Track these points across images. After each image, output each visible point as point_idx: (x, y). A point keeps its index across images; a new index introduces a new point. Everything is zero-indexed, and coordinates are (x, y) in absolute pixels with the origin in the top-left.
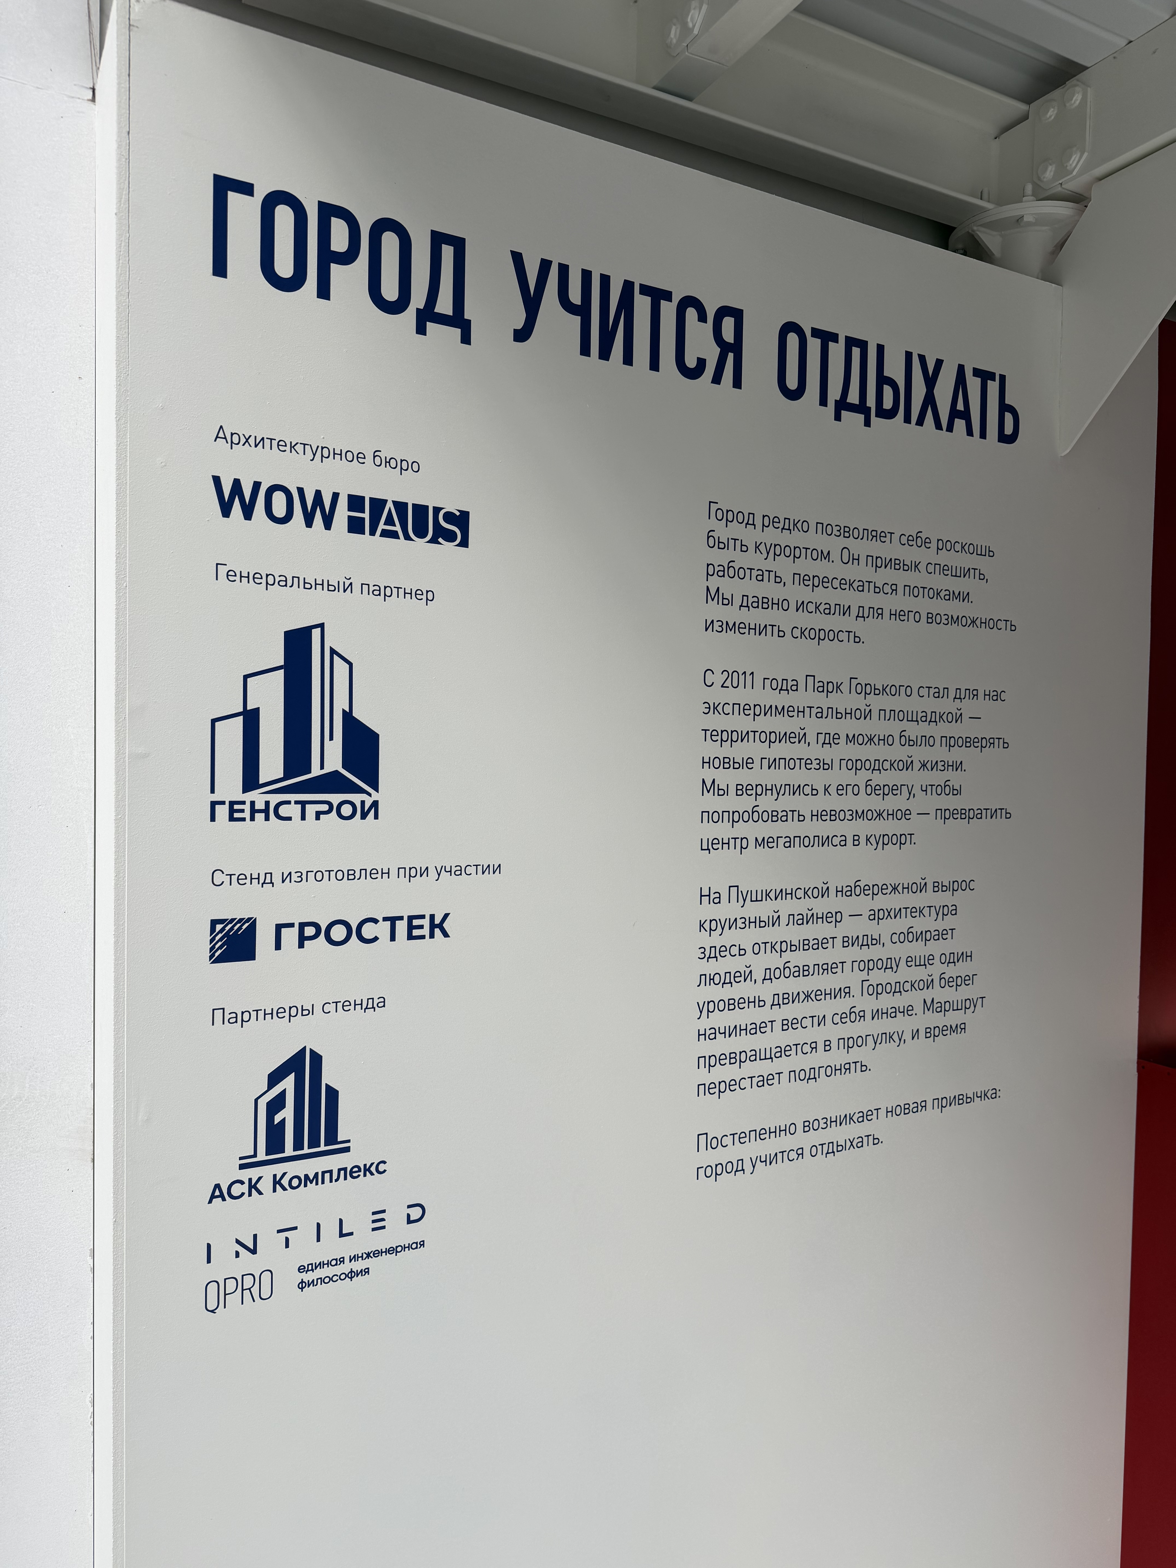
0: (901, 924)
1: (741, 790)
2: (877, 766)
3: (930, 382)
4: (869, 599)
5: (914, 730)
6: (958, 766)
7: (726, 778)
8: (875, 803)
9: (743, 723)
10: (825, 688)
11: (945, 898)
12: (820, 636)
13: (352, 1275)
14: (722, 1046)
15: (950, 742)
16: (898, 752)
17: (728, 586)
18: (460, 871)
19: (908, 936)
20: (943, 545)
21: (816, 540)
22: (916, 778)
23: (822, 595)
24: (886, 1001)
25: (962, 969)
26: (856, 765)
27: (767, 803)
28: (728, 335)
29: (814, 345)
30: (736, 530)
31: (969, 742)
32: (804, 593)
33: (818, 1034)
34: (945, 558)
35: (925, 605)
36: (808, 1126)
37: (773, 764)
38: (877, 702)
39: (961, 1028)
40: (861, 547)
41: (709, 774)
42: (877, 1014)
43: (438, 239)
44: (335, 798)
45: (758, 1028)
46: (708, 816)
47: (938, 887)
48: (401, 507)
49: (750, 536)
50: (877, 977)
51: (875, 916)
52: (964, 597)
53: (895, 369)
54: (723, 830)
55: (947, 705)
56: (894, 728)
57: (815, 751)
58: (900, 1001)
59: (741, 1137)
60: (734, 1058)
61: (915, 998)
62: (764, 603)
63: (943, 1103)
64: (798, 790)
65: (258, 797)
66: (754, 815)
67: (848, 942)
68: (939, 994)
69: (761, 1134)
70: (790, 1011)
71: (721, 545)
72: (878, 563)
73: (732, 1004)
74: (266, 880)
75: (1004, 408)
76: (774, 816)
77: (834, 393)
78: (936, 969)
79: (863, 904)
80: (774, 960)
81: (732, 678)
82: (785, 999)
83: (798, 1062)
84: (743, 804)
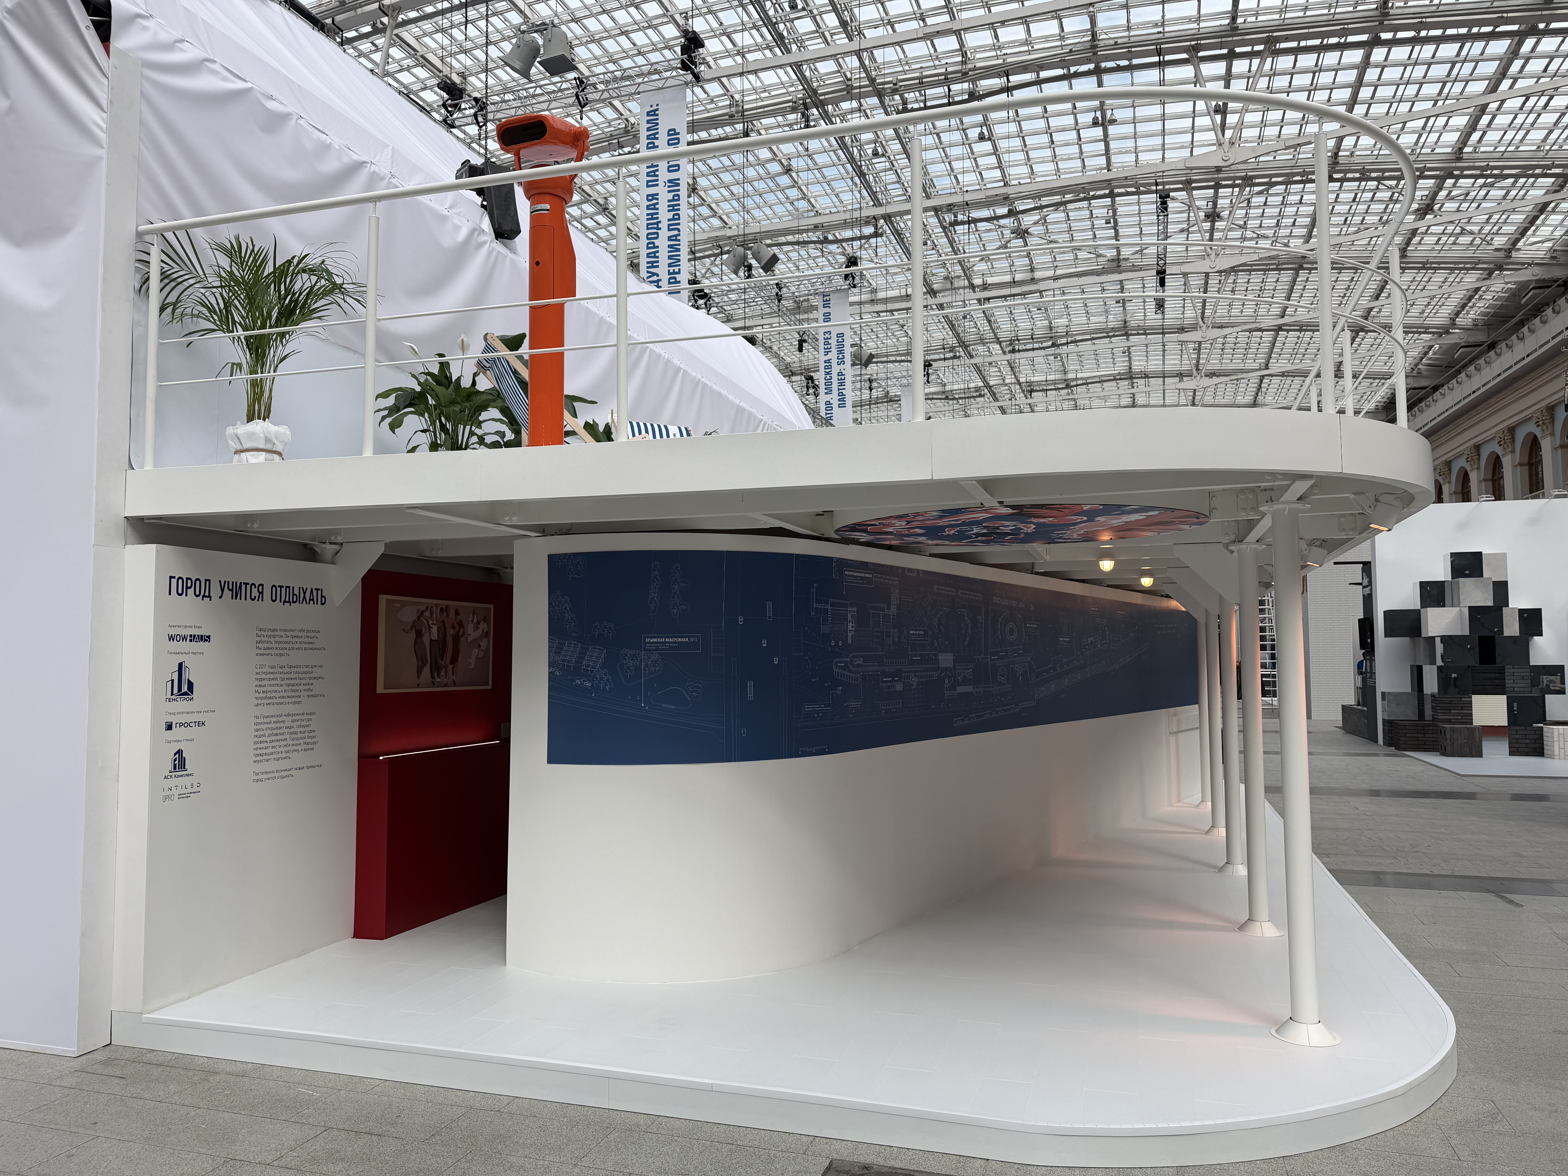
0: (299, 723)
1: (263, 692)
2: (293, 685)
3: (305, 593)
4: (291, 646)
5: (301, 676)
6: (312, 684)
7: (260, 689)
8: (293, 694)
9: (264, 676)
10: (282, 667)
11: (309, 717)
12: (281, 655)
13: (188, 796)
14: (259, 752)
15: (310, 678)
16: (298, 682)
17: (261, 645)
19: (300, 726)
20: (308, 631)
21: (279, 633)
22: (302, 688)
23: (281, 646)
24: (295, 742)
25: (313, 734)
26: (288, 685)
27: (269, 695)
28: (261, 590)
29: (279, 589)
30: (262, 633)
31: (314, 678)
32: (277, 645)
33: (279, 750)
34: (308, 634)
35: (304, 646)
36: (277, 772)
37: (270, 686)
38: (293, 670)
39: (312, 749)
40: (289, 634)
41: (257, 689)
42: (293, 745)
43: (206, 580)
45: (266, 748)
46: (256, 698)
47: (307, 714)
49: (265, 633)
51: (293, 721)
52: (313, 643)
53: (297, 592)
54: (259, 702)
55: (309, 669)
56: (297, 676)
57: (279, 682)
58: (298, 742)
59: (262, 773)
60: (261, 755)
61: (302, 741)
62: (268, 648)
63: (309, 767)
64: (275, 691)
65: (173, 697)
66: (266, 698)
67: (287, 728)
68: (307, 740)
69: (267, 773)
70: (274, 744)
71: (259, 636)
72: (293, 637)
73: (261, 742)
74: (174, 714)
75: (322, 596)
76: (270, 698)
77: (283, 599)
78: (307, 734)
79: (290, 718)
80: (270, 732)
81: (261, 666)
82: (272, 741)
83: (275, 756)
84: (264, 695)
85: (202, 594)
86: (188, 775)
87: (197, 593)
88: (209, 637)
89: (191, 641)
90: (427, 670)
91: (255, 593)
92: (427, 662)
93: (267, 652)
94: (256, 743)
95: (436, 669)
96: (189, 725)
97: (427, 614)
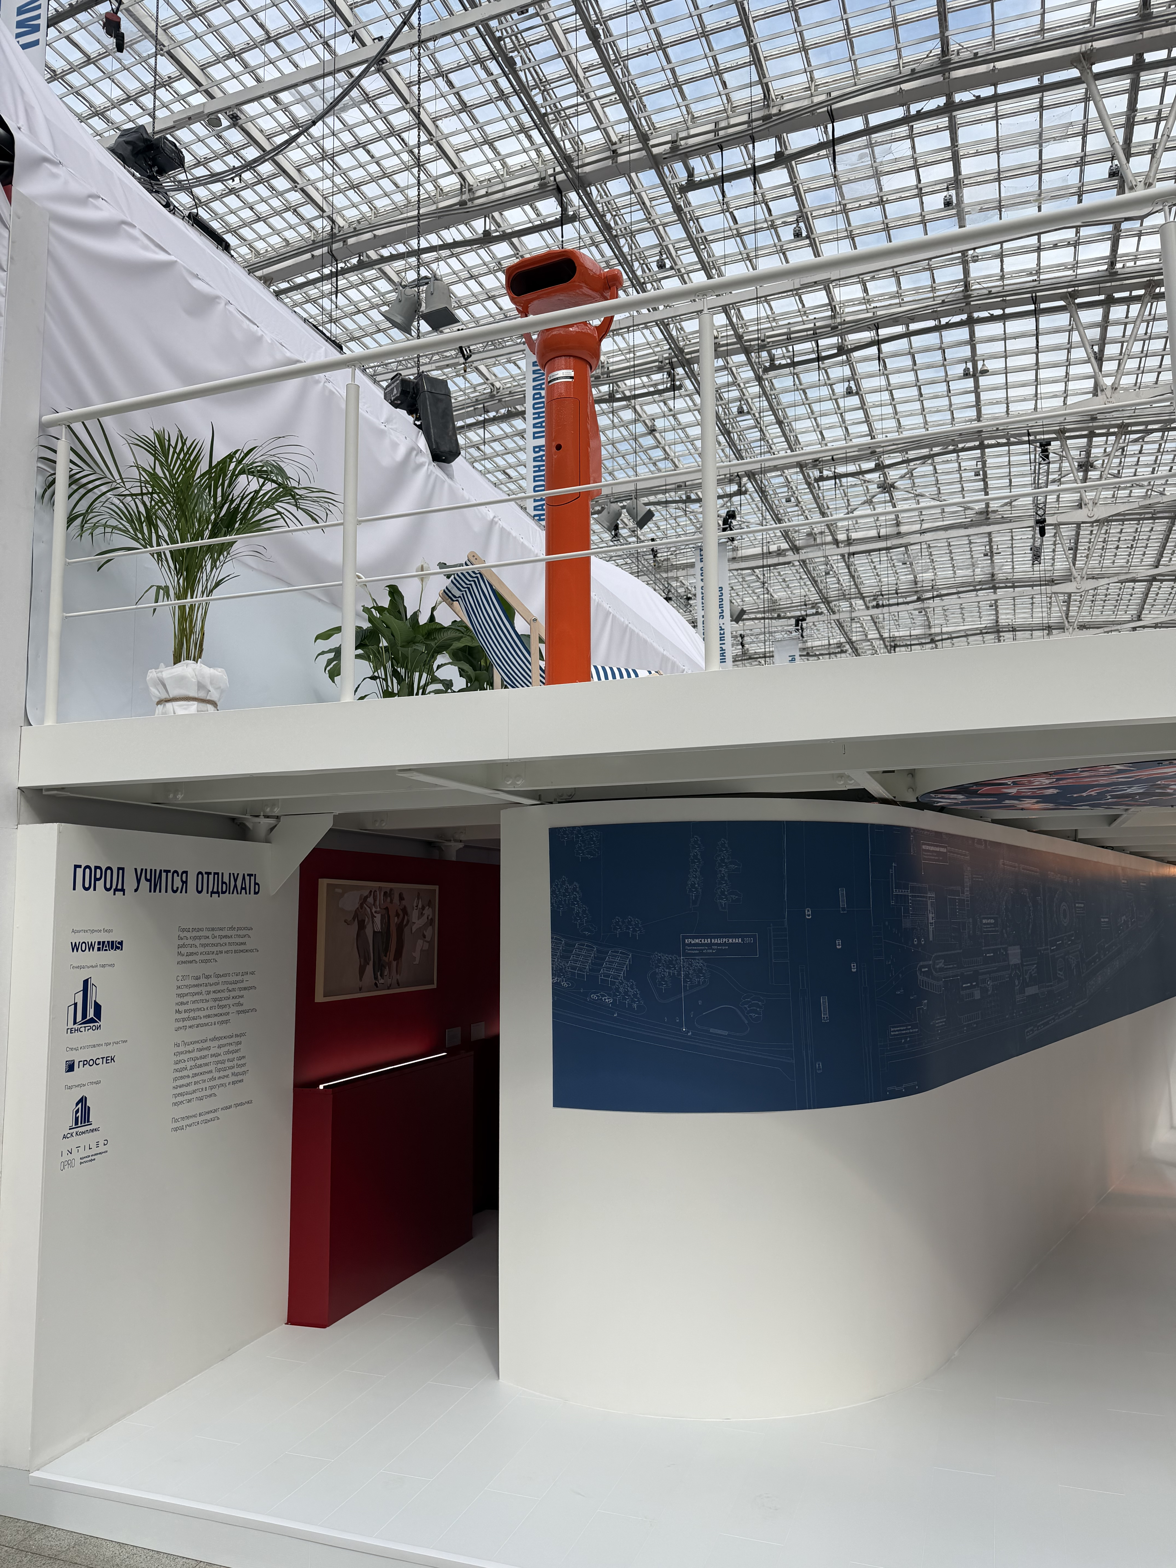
0: (226, 1049)
1: (185, 1011)
2: (221, 999)
3: (235, 881)
4: (219, 948)
5: (231, 987)
6: (242, 997)
7: (182, 1008)
8: (220, 1011)
9: (186, 991)
10: (207, 977)
11: (238, 1039)
12: (206, 961)
13: (91, 1161)
14: (179, 1091)
15: (240, 989)
16: (226, 994)
17: (184, 951)
18: (117, 1043)
19: (228, 1052)
20: (239, 929)
21: (205, 933)
22: (231, 1002)
23: (208, 949)
24: (222, 1074)
25: (242, 1062)
26: (215, 1000)
27: (192, 1014)
28: (184, 879)
29: (205, 876)
30: (185, 934)
31: (245, 989)
32: (202, 949)
33: (203, 1085)
34: (240, 932)
35: (233, 948)
36: (200, 1115)
37: (194, 1002)
38: (221, 979)
39: (242, 1081)
40: (217, 933)
41: (177, 1007)
42: (219, 1078)
43: (119, 869)
44: (91, 1025)
45: (188, 1085)
46: (177, 1020)
47: (237, 1036)
48: (108, 942)
49: (188, 935)
50: (220, 1066)
51: (219, 1047)
52: (244, 944)
53: (226, 880)
54: (181, 1024)
55: (239, 978)
56: (225, 987)
57: (204, 997)
58: (225, 1073)
59: (183, 1119)
60: (181, 1094)
61: (229, 1072)
62: (192, 954)
63: (237, 1105)
64: (199, 1009)
65: (76, 1026)
66: (189, 1018)
67: (212, 1056)
68: (236, 1070)
69: (188, 1117)
70: (197, 1079)
71: (182, 939)
72: (221, 937)
73: (182, 1078)
74: (77, 1049)
75: (255, 884)
76: (194, 1018)
77: (210, 890)
78: (235, 1062)
79: (216, 1043)
80: (192, 1063)
81: (184, 978)
82: (195, 1075)
83: (198, 1094)
84: (186, 1015)
85: (114, 887)
86: (92, 1131)
87: (108, 886)
88: (121, 943)
89: (99, 949)
90: (369, 969)
91: (178, 883)
92: (370, 960)
93: (191, 958)
94: (175, 1079)
95: (379, 967)
96: (95, 1062)
97: (370, 900)
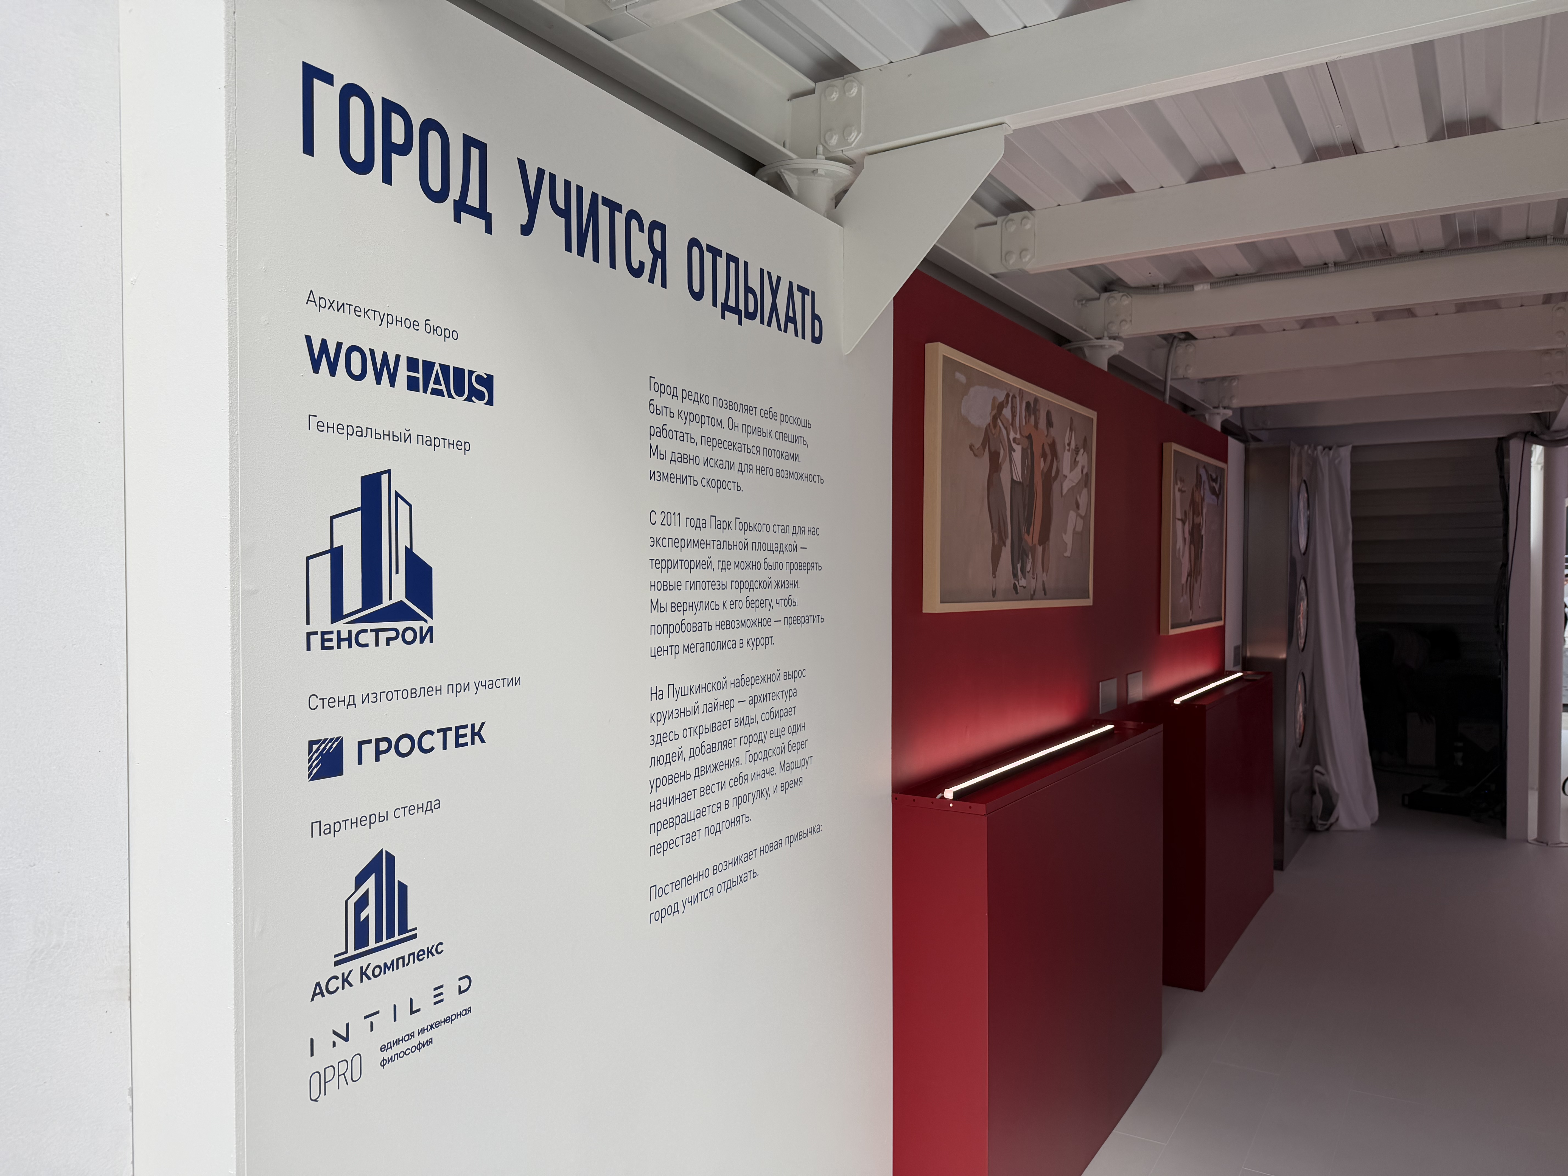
0: (764, 707)
1: (675, 607)
2: (751, 586)
3: (774, 293)
4: (745, 457)
5: (773, 558)
6: (795, 584)
7: (666, 598)
8: (751, 614)
9: (673, 554)
10: (721, 525)
11: (789, 684)
12: (719, 485)
13: (420, 1046)
14: (667, 813)
15: (792, 566)
16: (762, 575)
17: (666, 445)
18: (492, 685)
19: (771, 714)
20: (785, 419)
21: (711, 410)
22: (774, 594)
23: (720, 454)
24: (760, 766)
25: (799, 737)
26: (741, 585)
27: (690, 617)
28: (658, 246)
29: (708, 256)
30: (666, 400)
31: (801, 566)
32: (708, 452)
33: (719, 796)
34: (787, 428)
35: (775, 463)
36: (716, 870)
37: (693, 585)
38: (753, 536)
39: (799, 782)
40: (740, 418)
41: (655, 595)
42: (755, 776)
43: (469, 142)
44: (401, 625)
45: (686, 797)
46: (656, 629)
47: (787, 676)
48: (445, 368)
49: (676, 405)
50: (755, 748)
51: (753, 701)
52: (795, 457)
53: (754, 283)
54: (664, 640)
55: (788, 539)
56: (759, 556)
57: (715, 575)
58: (766, 765)
59: (676, 885)
60: (672, 822)
61: (774, 762)
62: (684, 459)
63: (792, 839)
64: (707, 606)
65: (342, 626)
66: (682, 627)
67: (738, 722)
68: (788, 757)
69: (688, 880)
70: (706, 780)
71: (657, 411)
72: (747, 429)
73: (672, 779)
74: (349, 702)
75: (814, 316)
76: (694, 627)
77: (720, 298)
79: (745, 692)
80: (694, 741)
81: (669, 518)
82: (703, 771)
83: (710, 820)
84: (674, 618)
85: (455, 193)
86: (417, 956)
87: (434, 184)
90: (1006, 553)
91: (642, 253)
92: (1007, 537)
93: (680, 469)
94: (656, 784)
95: (1020, 554)
97: (1007, 412)
